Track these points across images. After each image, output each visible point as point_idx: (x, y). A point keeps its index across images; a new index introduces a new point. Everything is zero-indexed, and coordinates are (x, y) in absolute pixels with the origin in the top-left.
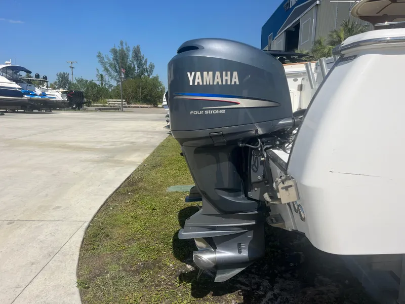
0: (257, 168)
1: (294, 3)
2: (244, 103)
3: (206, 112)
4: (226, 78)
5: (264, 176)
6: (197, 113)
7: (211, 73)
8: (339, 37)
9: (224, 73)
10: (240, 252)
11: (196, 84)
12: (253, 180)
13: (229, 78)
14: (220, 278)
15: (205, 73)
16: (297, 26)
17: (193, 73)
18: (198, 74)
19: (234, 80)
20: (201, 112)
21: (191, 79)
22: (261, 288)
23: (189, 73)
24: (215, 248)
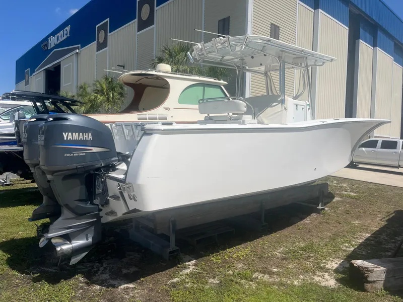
0: (99, 186)
1: (53, 45)
2: (95, 150)
3: (75, 155)
4: (86, 136)
5: (103, 190)
6: (69, 155)
7: (77, 134)
8: (102, 87)
9: (84, 134)
10: (87, 240)
11: (69, 139)
12: (97, 193)
13: (87, 136)
14: (74, 261)
15: (74, 134)
16: (58, 68)
17: (67, 133)
18: (70, 134)
19: (89, 138)
20: (72, 155)
21: (65, 137)
22: (95, 267)
23: (64, 133)
24: (70, 241)
